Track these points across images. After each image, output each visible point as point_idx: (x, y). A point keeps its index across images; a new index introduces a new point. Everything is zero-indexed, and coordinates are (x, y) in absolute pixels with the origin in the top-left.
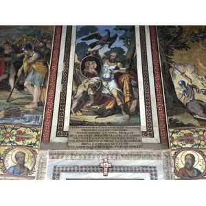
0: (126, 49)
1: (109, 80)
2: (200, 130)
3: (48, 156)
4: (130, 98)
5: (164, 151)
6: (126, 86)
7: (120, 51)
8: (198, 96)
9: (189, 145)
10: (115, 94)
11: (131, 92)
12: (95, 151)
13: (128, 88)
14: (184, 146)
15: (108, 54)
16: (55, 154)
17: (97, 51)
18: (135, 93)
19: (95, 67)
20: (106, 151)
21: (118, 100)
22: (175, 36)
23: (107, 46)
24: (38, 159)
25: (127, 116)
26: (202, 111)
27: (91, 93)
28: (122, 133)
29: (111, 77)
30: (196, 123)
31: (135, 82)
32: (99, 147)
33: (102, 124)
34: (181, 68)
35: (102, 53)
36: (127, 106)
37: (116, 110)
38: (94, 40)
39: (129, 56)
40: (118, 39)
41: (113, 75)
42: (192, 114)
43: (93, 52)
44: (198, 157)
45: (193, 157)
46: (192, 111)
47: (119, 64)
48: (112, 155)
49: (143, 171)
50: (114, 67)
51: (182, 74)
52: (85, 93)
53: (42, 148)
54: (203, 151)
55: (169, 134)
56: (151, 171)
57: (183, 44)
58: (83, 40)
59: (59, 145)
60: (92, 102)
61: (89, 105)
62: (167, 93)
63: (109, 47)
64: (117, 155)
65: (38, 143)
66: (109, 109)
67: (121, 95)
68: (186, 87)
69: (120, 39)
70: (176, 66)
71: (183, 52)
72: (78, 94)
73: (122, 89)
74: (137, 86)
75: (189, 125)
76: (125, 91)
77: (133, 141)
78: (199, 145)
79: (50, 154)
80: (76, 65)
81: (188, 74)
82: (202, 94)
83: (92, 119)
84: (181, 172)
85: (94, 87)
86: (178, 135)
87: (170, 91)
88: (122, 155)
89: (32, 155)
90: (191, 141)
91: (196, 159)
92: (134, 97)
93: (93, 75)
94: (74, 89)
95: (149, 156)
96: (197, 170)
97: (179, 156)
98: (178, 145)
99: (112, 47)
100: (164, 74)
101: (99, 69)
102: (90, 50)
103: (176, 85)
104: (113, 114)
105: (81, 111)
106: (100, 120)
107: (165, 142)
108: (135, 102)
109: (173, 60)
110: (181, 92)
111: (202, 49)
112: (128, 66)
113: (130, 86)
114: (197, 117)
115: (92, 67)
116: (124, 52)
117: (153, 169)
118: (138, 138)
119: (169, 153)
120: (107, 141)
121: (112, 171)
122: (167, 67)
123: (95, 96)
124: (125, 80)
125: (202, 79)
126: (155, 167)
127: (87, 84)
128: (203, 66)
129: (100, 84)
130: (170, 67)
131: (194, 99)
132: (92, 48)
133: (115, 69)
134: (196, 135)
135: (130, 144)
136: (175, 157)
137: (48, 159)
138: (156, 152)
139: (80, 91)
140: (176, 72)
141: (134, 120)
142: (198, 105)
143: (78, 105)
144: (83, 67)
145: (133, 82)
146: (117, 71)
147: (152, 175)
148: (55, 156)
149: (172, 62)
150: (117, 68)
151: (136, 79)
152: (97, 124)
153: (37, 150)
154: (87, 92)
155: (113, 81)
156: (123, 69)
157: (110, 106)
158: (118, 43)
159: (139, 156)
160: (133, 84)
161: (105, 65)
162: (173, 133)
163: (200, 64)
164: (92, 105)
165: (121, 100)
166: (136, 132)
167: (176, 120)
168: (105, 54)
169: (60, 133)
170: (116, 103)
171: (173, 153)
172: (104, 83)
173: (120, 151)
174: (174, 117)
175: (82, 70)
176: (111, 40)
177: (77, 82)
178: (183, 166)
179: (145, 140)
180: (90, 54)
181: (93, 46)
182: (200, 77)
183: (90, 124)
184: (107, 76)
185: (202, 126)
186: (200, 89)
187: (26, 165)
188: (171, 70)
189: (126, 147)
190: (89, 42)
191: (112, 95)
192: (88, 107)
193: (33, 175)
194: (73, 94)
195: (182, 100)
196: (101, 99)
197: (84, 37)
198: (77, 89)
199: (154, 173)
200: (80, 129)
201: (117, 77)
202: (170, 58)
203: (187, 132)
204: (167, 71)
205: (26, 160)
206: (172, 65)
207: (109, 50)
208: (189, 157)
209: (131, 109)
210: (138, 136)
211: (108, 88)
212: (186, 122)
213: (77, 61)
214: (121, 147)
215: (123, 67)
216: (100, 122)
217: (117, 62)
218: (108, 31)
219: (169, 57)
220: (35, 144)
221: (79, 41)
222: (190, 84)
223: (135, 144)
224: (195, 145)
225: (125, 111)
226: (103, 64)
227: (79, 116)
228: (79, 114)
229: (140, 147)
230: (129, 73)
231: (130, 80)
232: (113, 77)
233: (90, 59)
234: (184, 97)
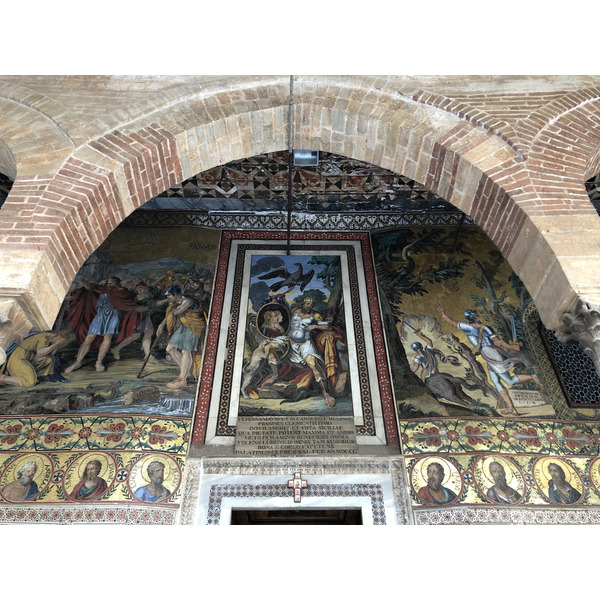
0: (327, 293)
1: (302, 341)
2: (450, 423)
3: (201, 469)
4: (336, 369)
5: (393, 458)
6: (329, 350)
7: (318, 296)
8: (443, 368)
9: (433, 449)
10: (312, 363)
11: (337, 359)
12: (279, 459)
13: (331, 354)
14: (425, 450)
15: (299, 301)
16: (214, 465)
17: (283, 296)
18: (343, 362)
19: (280, 320)
20: (298, 460)
21: (316, 373)
22: (403, 273)
23: (298, 287)
24: (185, 474)
25: (332, 399)
26: (450, 392)
27: (273, 361)
28: (324, 428)
29: (304, 336)
30: (442, 410)
31: (343, 344)
32: (287, 452)
33: (291, 413)
34: (413, 322)
35: (290, 299)
36: (331, 382)
37: (313, 390)
38: (278, 279)
39: (332, 304)
40: (315, 277)
41: (308, 333)
42: (436, 396)
43: (276, 297)
44: (449, 468)
45: (440, 469)
46: (436, 391)
47: (317, 315)
48: (309, 466)
49: (360, 494)
50: (309, 321)
51: (417, 331)
52: (264, 362)
53: (191, 455)
54: (456, 457)
55: (401, 430)
56: (373, 493)
57: (416, 285)
58: (260, 278)
59: (220, 451)
60: (274, 377)
61: (270, 381)
62: (394, 361)
63: (302, 290)
64: (316, 465)
65: (185, 446)
66: (303, 388)
67: (320, 364)
68: (423, 353)
69: (318, 277)
70: (406, 320)
71: (417, 297)
72: (252, 364)
73: (323, 356)
74: (345, 351)
75: (432, 415)
76: (326, 358)
77: (343, 442)
78: (450, 447)
79: (206, 465)
80: (249, 317)
81: (425, 331)
82: (449, 364)
83: (275, 404)
84: (422, 494)
85: (277, 353)
86: (415, 431)
87: (398, 359)
88: (324, 466)
89: (176, 466)
90: (436, 442)
91: (446, 472)
92: (342, 368)
93: (276, 334)
94: (247, 356)
95: (369, 467)
96: (449, 491)
97: (417, 466)
98: (415, 449)
99: (306, 289)
100: (389, 331)
101: (286, 324)
102: (271, 293)
103: (408, 350)
104: (308, 397)
105: (257, 392)
106: (288, 406)
107: (394, 443)
108: (343, 376)
109: (401, 310)
110: (416, 360)
111: (447, 294)
112: (331, 319)
113: (336, 350)
114: (444, 400)
115: (275, 320)
116: (325, 298)
117: (375, 490)
118: (350, 436)
119: (400, 462)
120: (299, 442)
121: (309, 494)
122: (392, 320)
123: (279, 366)
124: (327, 340)
125: (449, 340)
126: (378, 487)
127: (267, 348)
128: (448, 320)
129: (287, 347)
130: (397, 320)
131: (437, 372)
132: (275, 291)
133: (311, 324)
134: (443, 432)
135: (339, 446)
136: (411, 468)
137: (202, 474)
138: (380, 460)
139: (256, 358)
140: (407, 328)
141: (341, 406)
142: (443, 381)
143: (252, 382)
144: (261, 320)
145: (340, 344)
146: (314, 327)
147: (374, 499)
148: (214, 469)
149: (400, 313)
150: (314, 322)
151: (344, 339)
152: (283, 413)
153: (183, 459)
154: (267, 360)
155: (309, 342)
156: (323, 324)
157: (303, 384)
158: (316, 284)
159: (352, 467)
160: (339, 348)
161: (295, 318)
162: (406, 427)
163: (444, 316)
164: (275, 381)
165: (321, 372)
166: (347, 427)
167: (410, 407)
168: (296, 300)
169: (223, 428)
170: (313, 379)
171: (407, 461)
172: (294, 346)
173: (321, 459)
174: (407, 402)
175: (260, 325)
176: (304, 279)
177: (251, 344)
178: (425, 484)
179: (363, 440)
180: (271, 300)
181: (276, 287)
182: (445, 337)
183: (272, 413)
184: (299, 334)
185: (452, 415)
186: (446, 355)
187: (165, 484)
188: (398, 326)
189: (331, 453)
190: (270, 282)
191: (307, 365)
192: (269, 385)
193: (176, 502)
194: (245, 363)
195: (418, 374)
196: (290, 371)
197: (263, 274)
198: (251, 355)
199: (377, 496)
200: (254, 422)
201: (314, 336)
202: (396, 307)
203: (429, 425)
204: (392, 328)
205: (165, 477)
206: (400, 318)
207: (302, 294)
208: (434, 468)
209: (337, 387)
210: (350, 432)
211: (300, 354)
212: (426, 409)
213: (252, 311)
214: (322, 452)
215: (324, 320)
216: (288, 409)
217: (315, 312)
218: (300, 265)
219: (395, 305)
220: (181, 448)
221: (256, 280)
222: (429, 347)
223: (346, 447)
224: (443, 448)
225: (328, 391)
226: (292, 315)
227: (255, 400)
228: (254, 396)
229: (354, 452)
230: (334, 330)
231: (335, 341)
232: (307, 337)
233: (272, 308)
234: (421, 369)
